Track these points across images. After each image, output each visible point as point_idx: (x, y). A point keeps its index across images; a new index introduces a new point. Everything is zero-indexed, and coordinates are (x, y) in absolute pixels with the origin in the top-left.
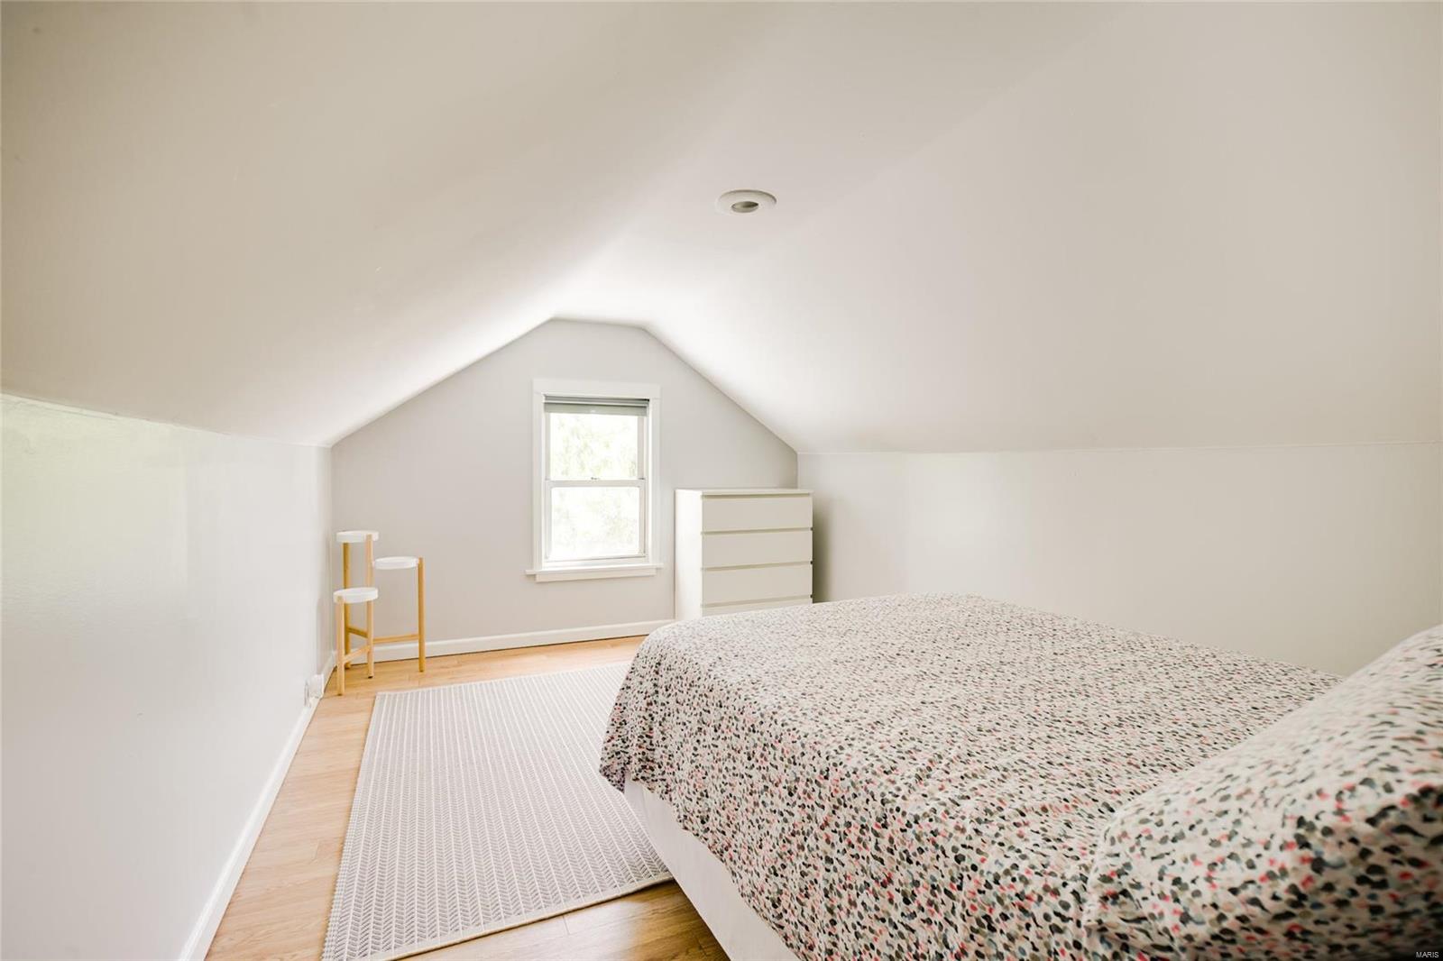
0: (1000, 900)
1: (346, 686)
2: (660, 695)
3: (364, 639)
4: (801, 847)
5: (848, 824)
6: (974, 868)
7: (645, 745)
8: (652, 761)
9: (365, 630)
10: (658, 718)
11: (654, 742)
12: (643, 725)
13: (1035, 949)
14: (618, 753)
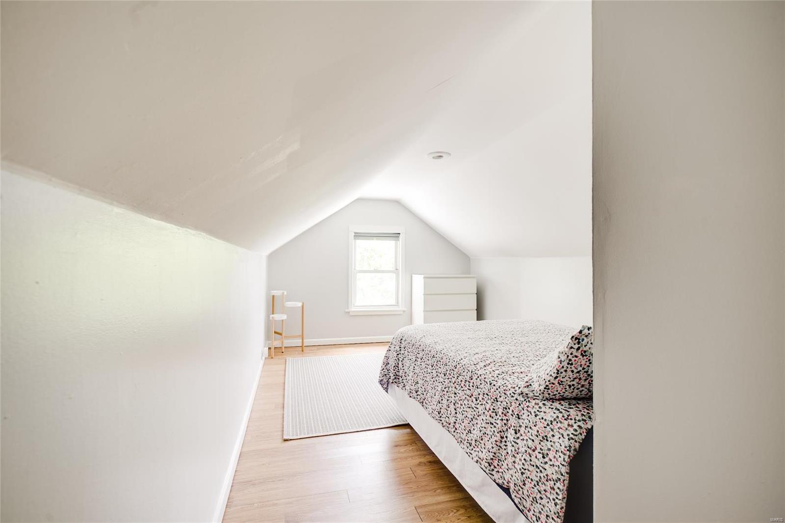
0: (500, 392)
1: (274, 355)
2: (402, 351)
3: (280, 336)
4: (447, 392)
5: (461, 381)
6: (494, 385)
7: (396, 370)
8: (399, 376)
9: (281, 332)
10: (401, 359)
11: (399, 368)
12: (395, 362)
13: (507, 403)
14: (386, 375)
